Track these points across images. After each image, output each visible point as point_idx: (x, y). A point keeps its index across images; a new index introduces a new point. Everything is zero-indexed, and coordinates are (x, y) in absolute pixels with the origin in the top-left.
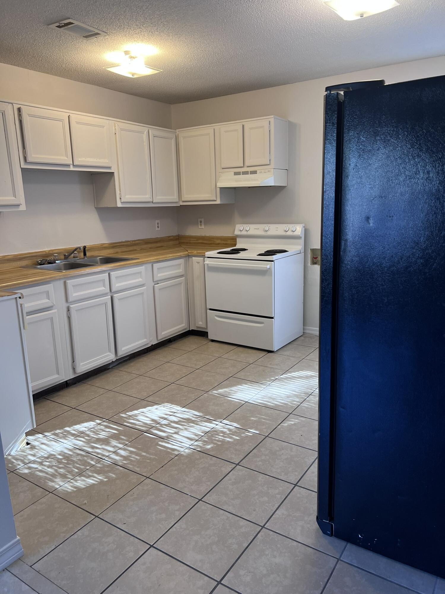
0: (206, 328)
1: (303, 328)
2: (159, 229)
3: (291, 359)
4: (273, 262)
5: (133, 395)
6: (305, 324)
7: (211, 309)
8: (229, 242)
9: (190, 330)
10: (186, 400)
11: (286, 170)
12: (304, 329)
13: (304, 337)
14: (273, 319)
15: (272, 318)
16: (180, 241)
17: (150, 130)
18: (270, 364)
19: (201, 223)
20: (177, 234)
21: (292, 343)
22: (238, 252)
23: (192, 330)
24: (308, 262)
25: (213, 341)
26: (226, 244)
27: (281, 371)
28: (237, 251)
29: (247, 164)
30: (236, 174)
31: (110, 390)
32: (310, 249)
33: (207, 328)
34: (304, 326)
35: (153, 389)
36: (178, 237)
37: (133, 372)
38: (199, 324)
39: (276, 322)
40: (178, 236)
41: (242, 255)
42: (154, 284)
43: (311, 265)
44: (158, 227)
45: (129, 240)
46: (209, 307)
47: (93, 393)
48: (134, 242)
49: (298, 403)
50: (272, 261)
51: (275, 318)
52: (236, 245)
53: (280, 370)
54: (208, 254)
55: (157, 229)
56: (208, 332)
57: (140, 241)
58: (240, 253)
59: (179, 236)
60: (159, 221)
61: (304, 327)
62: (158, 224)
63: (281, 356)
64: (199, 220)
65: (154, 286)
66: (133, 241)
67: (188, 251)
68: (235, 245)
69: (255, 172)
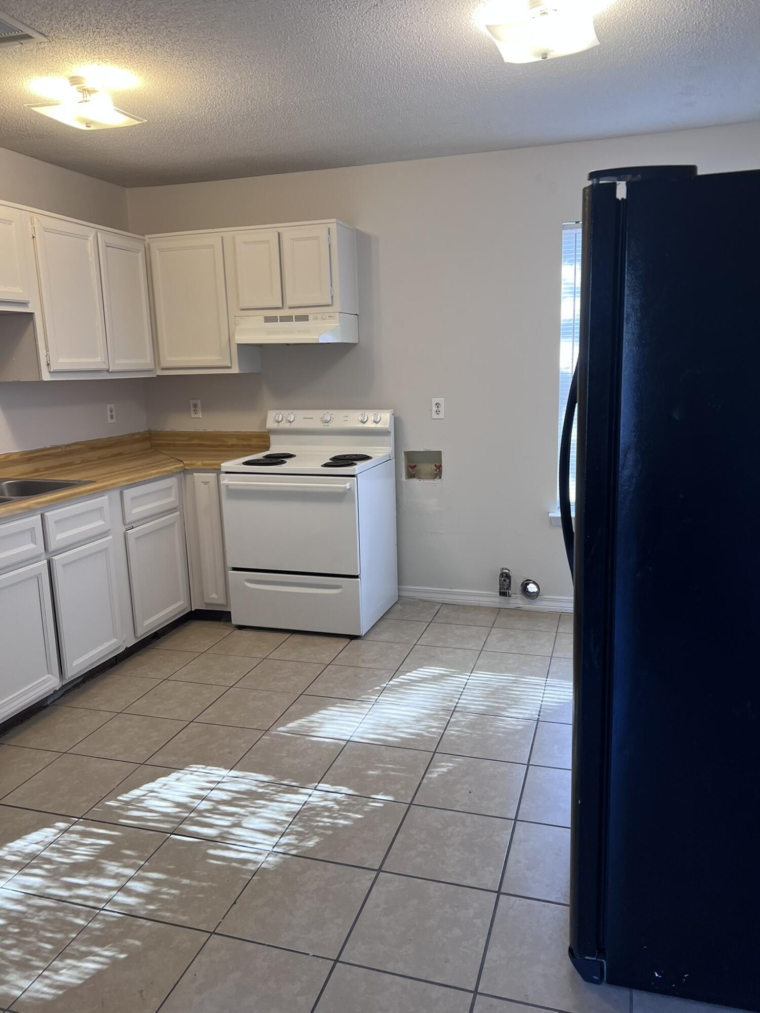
0: (225, 604)
1: (398, 588)
2: (114, 421)
3: (396, 647)
4: (355, 478)
5: (120, 757)
6: (400, 578)
7: (235, 569)
8: (254, 442)
9: (191, 612)
10: (230, 753)
11: (356, 315)
12: (399, 590)
13: (401, 604)
14: (359, 579)
15: (357, 577)
16: (153, 442)
17: (98, 233)
18: (363, 661)
19: (195, 407)
20: (147, 430)
21: (385, 617)
22: (283, 461)
23: (196, 610)
24: (402, 475)
25: (241, 627)
26: (249, 446)
27: (386, 673)
28: (277, 459)
29: (289, 302)
30: (268, 319)
31: (64, 753)
32: (404, 452)
33: (228, 603)
34: (399, 585)
35: (155, 739)
36: (148, 435)
37: (102, 707)
38: (213, 598)
39: (363, 584)
40: (149, 432)
41: (289, 466)
42: (125, 530)
43: (406, 479)
44: (112, 417)
45: (59, 444)
46: (231, 564)
47: (29, 765)
48: (68, 449)
49: (440, 731)
50: (353, 476)
51: (362, 576)
52: (269, 448)
53: (383, 671)
54: (227, 465)
55: (110, 421)
56: (230, 612)
57: (80, 444)
58: (286, 462)
59: (150, 434)
60: (112, 406)
61: (400, 587)
62: (111, 412)
63: (375, 643)
64: (192, 402)
65: (125, 533)
66: (67, 446)
67: (184, 462)
68: (268, 448)
69: (305, 318)
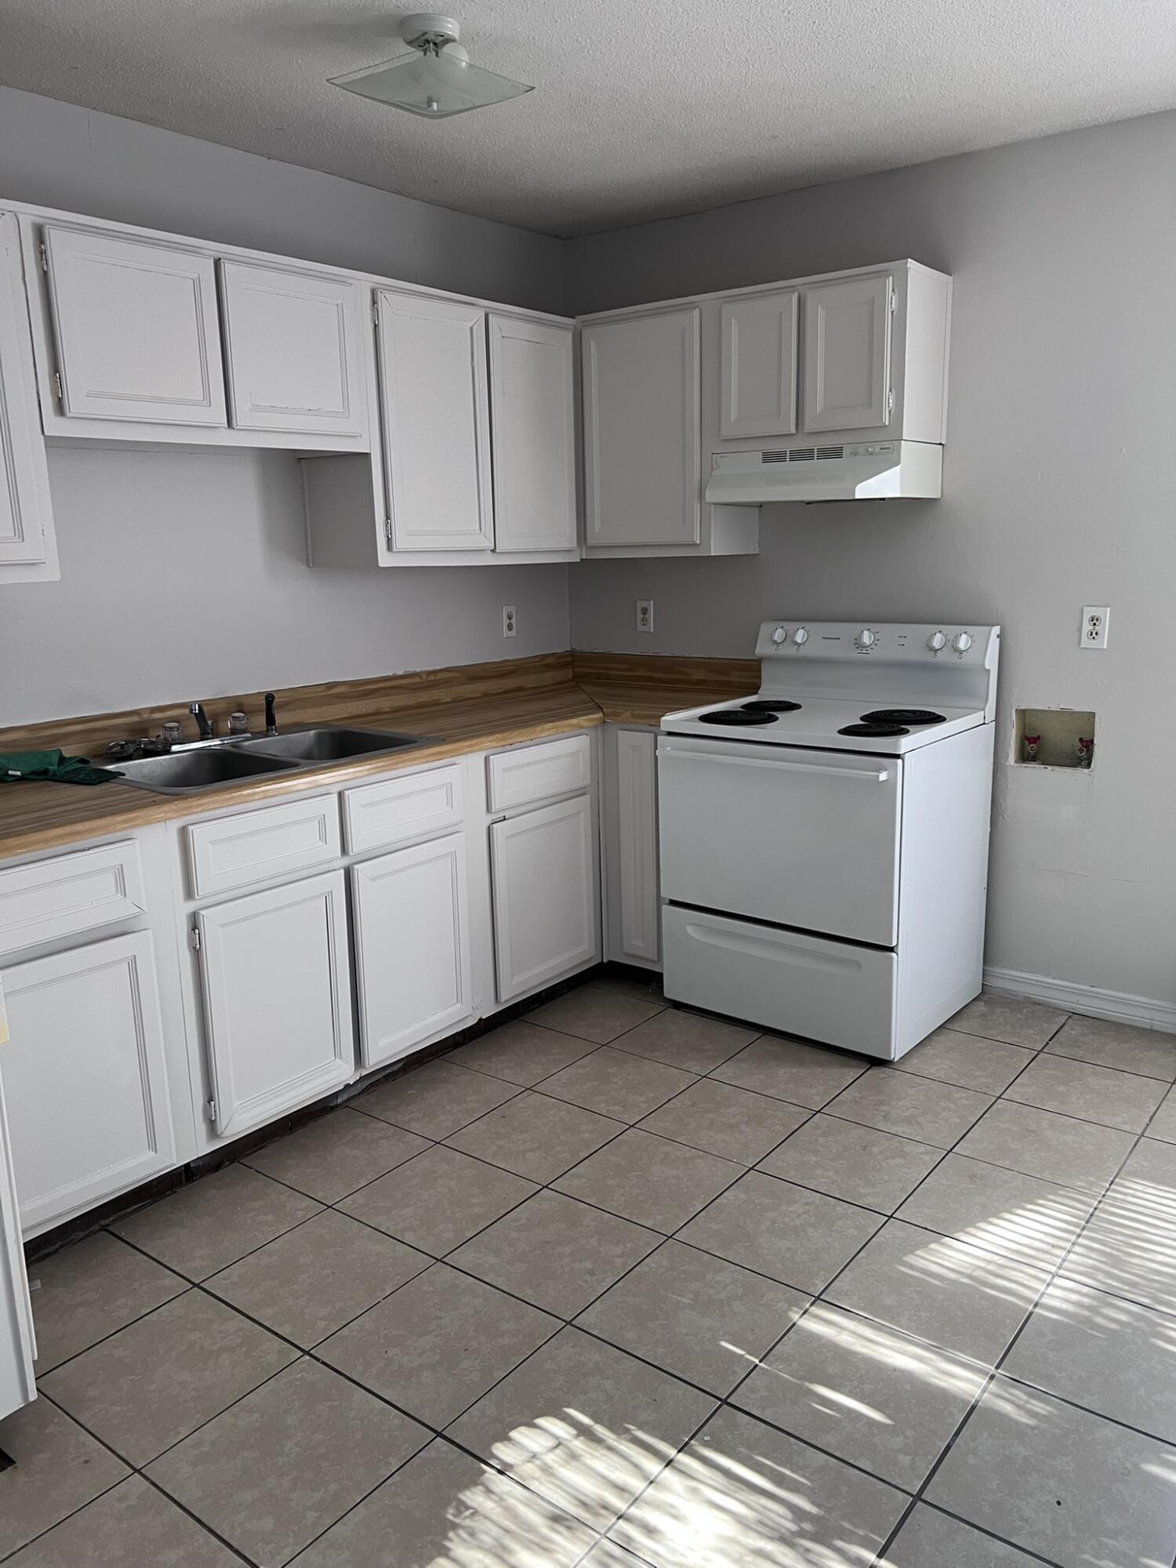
0: (656, 959)
1: (984, 970)
2: (513, 633)
3: (957, 1095)
4: (900, 761)
5: (409, 1237)
6: (988, 956)
7: (673, 903)
8: (734, 678)
9: (602, 963)
11: (940, 444)
12: (984, 974)
13: (985, 1002)
14: (894, 955)
15: (891, 949)
16: (576, 670)
17: (490, 315)
18: (886, 1117)
19: (644, 614)
20: (569, 649)
21: (948, 1026)
22: (772, 716)
23: (610, 962)
24: (1008, 754)
25: (678, 1006)
26: (727, 683)
27: (926, 1153)
28: (761, 714)
29: (809, 425)
30: (768, 457)
31: (328, 1207)
32: (1016, 710)
33: (660, 959)
34: (984, 965)
35: (476, 1210)
36: (571, 659)
37: (415, 1127)
38: (633, 949)
39: (903, 962)
40: (572, 653)
41: (782, 728)
42: (491, 822)
43: (1016, 762)
44: (510, 627)
45: (418, 670)
46: (666, 894)
47: (270, 1218)
48: (432, 678)
50: (898, 756)
51: (900, 950)
52: (759, 688)
53: (922, 1148)
54: (672, 720)
55: (506, 633)
56: (660, 975)
57: (451, 671)
58: (776, 719)
59: (573, 656)
60: (513, 609)
61: (986, 968)
62: (510, 619)
63: (917, 1080)
64: (640, 605)
65: (489, 828)
66: (430, 673)
67: (605, 710)
68: (755, 689)
69: (836, 453)
